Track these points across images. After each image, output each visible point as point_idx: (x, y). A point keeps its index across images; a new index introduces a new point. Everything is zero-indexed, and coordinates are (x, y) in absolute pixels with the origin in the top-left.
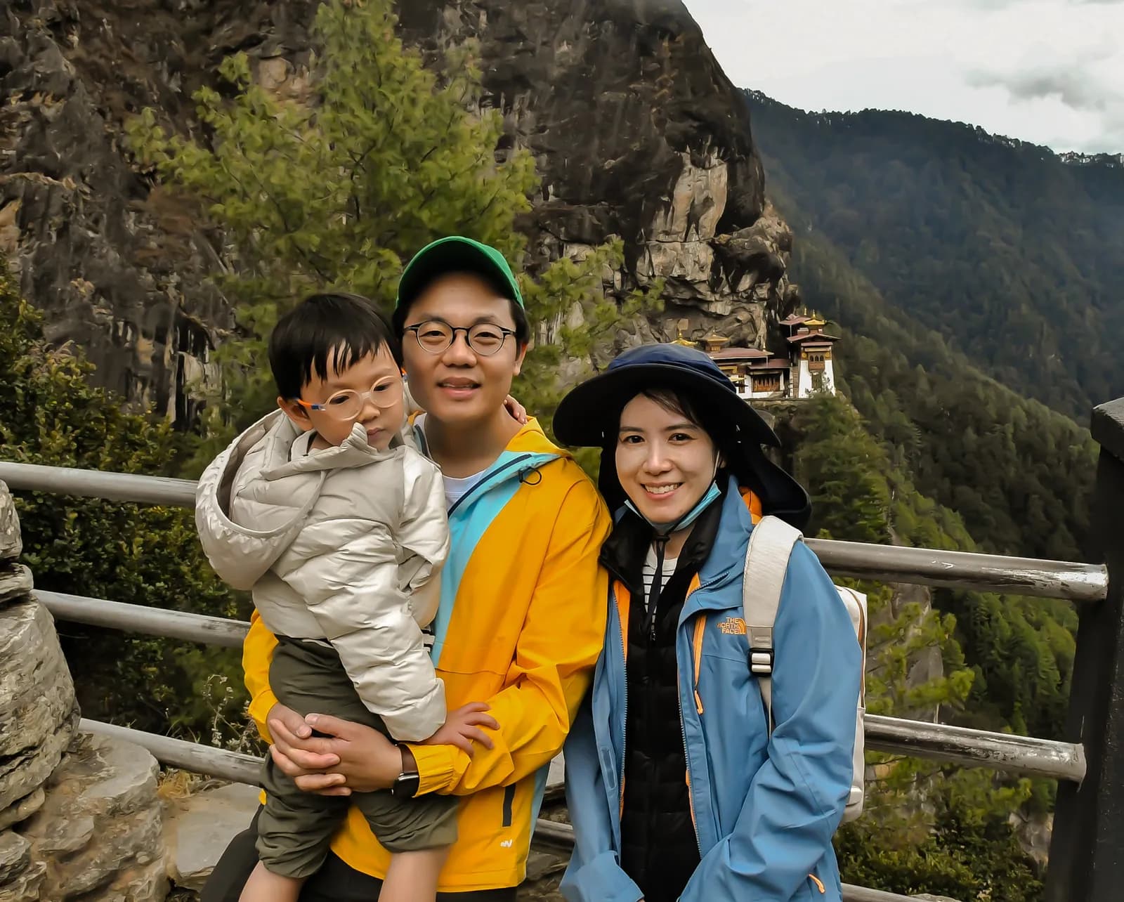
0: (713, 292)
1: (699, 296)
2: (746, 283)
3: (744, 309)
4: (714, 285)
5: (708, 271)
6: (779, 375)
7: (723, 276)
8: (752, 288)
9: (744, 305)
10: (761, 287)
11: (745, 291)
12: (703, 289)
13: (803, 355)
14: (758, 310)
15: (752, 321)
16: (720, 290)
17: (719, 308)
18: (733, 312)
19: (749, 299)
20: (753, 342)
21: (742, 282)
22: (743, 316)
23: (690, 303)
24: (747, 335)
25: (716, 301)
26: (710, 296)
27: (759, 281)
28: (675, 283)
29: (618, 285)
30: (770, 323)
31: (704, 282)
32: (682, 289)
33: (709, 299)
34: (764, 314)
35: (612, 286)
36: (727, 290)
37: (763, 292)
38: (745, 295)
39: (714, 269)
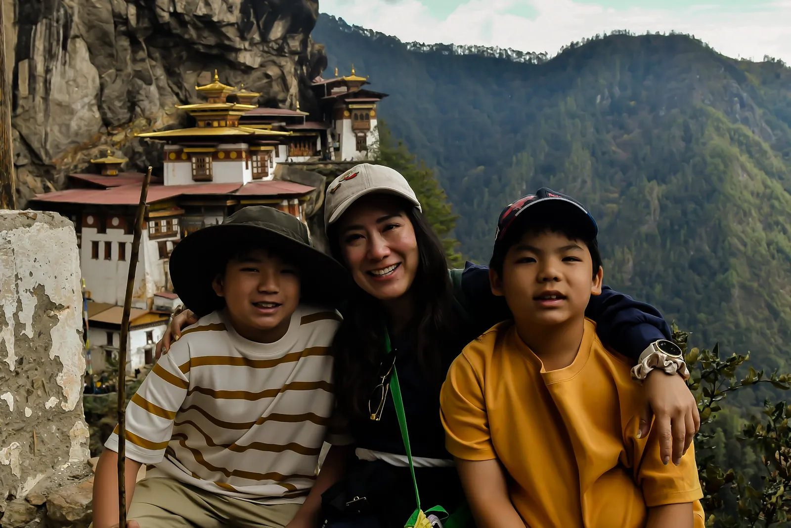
0: (243, 38)
1: (227, 42)
2: (277, 31)
3: (274, 63)
4: (243, 30)
5: (237, 12)
6: (316, 138)
7: (252, 19)
8: (284, 38)
9: (275, 58)
10: (293, 38)
11: (276, 41)
12: (231, 32)
13: (346, 113)
14: (289, 66)
15: (283, 78)
16: (249, 36)
17: (247, 58)
18: (262, 65)
19: (280, 52)
20: (284, 101)
21: (274, 30)
22: (273, 71)
23: (215, 52)
24: (277, 93)
25: (245, 50)
26: (238, 43)
27: (290, 32)
28: (200, 24)
29: (133, 21)
30: (303, 82)
31: (232, 25)
32: (206, 34)
33: (238, 46)
34: (296, 70)
35: (126, 21)
36: (257, 37)
37: (295, 44)
38: (275, 46)
39: (244, 10)
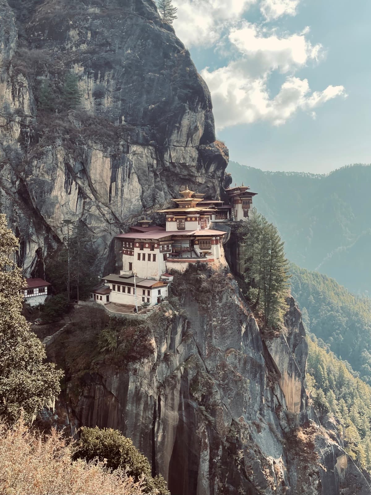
0: (198, 172)
1: (192, 174)
2: (212, 169)
3: (210, 181)
4: (198, 168)
5: (196, 161)
6: (227, 211)
7: (202, 164)
8: (215, 171)
9: (211, 179)
10: (218, 171)
11: (211, 173)
12: (194, 170)
13: (240, 201)
14: (216, 182)
15: (214, 187)
16: (201, 171)
17: (200, 180)
18: (205, 182)
19: (213, 177)
20: (214, 197)
22: (210, 185)
23: (187, 177)
24: (211, 194)
25: (199, 176)
26: (196, 174)
27: (217, 169)
28: (181, 167)
29: (155, 166)
30: (222, 190)
31: (194, 166)
32: (183, 170)
33: (196, 175)
34: (219, 184)
35: (152, 166)
36: (204, 171)
37: (219, 173)
38: (211, 175)
39: (199, 160)
